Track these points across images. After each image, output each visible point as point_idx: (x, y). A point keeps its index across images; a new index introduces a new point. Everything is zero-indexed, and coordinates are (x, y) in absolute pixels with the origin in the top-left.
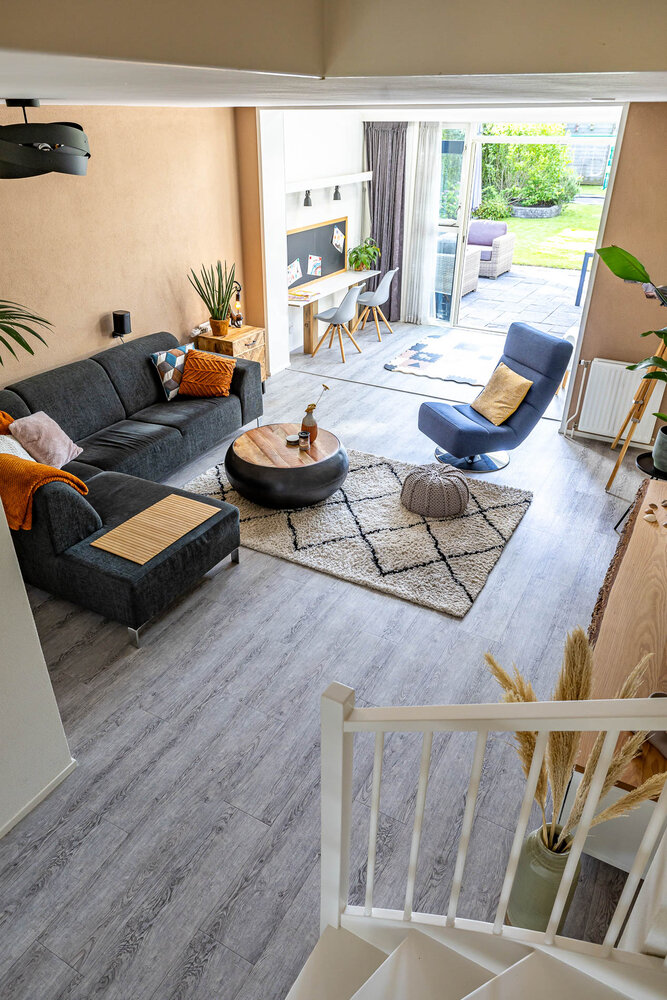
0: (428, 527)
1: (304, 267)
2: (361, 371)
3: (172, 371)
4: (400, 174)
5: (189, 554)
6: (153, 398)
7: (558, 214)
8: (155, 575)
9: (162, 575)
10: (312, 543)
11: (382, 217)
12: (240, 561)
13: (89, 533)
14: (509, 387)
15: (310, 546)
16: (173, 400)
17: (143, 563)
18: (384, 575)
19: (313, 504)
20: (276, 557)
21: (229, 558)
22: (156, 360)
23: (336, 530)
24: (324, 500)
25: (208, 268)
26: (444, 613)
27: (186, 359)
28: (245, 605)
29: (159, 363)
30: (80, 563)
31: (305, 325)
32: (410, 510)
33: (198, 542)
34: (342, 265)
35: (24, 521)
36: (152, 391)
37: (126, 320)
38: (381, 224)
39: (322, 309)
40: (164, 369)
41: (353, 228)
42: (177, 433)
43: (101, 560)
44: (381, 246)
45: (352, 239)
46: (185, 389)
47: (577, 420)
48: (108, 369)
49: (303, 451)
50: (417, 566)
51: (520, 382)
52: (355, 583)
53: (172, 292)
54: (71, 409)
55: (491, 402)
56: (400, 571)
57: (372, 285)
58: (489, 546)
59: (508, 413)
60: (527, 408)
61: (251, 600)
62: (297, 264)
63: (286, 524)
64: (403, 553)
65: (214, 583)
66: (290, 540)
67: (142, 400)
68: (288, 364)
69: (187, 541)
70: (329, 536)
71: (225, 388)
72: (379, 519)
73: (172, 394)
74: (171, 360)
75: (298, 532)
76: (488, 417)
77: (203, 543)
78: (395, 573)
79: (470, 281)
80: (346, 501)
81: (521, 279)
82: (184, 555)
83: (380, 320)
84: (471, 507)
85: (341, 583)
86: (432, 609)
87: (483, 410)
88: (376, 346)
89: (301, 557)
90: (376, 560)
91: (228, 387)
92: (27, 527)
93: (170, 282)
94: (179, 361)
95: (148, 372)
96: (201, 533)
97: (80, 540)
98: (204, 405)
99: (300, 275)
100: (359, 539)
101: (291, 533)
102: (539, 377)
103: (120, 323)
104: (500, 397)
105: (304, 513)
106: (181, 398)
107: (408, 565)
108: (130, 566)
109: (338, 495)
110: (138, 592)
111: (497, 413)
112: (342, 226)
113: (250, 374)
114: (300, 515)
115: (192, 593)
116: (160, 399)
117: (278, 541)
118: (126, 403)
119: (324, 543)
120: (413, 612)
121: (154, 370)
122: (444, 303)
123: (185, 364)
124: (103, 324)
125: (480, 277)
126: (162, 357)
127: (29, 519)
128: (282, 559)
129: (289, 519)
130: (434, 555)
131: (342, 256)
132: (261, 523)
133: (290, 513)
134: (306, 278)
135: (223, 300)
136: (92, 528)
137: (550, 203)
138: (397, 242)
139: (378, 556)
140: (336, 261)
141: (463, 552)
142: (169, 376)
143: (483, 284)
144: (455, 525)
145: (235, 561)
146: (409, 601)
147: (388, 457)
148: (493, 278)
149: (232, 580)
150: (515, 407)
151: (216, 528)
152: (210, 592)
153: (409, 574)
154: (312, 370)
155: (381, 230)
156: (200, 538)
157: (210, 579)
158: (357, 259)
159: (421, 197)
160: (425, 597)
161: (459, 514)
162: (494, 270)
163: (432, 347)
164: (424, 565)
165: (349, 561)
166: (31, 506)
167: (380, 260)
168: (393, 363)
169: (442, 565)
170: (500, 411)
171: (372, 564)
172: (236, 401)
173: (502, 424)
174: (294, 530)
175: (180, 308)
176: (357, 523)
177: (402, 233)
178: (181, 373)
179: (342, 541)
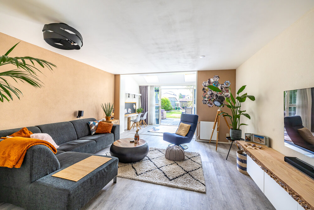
0: (177, 164)
1: (128, 111)
2: (143, 132)
3: (94, 126)
4: (147, 95)
5: (99, 176)
6: (87, 134)
8: (82, 187)
9: (85, 187)
10: (142, 172)
11: (143, 103)
12: (117, 182)
13: (53, 171)
14: (185, 127)
15: (142, 173)
16: (93, 135)
17: (77, 181)
18: (171, 180)
19: (140, 160)
20: (131, 179)
21: (112, 181)
22: (89, 123)
23: (149, 168)
24: (142, 159)
25: (106, 104)
26: (199, 192)
27: (99, 124)
28: (121, 200)
29: (90, 124)
30: (44, 185)
31: (128, 123)
32: (169, 160)
33: (103, 171)
34: (135, 112)
35: (17, 163)
36: (87, 132)
37: (82, 113)
38: (143, 104)
39: (131, 119)
40: (92, 126)
41: (137, 104)
42: (95, 141)
43: (55, 182)
44: (143, 109)
45: (137, 107)
46: (97, 131)
47: (199, 137)
48: (74, 124)
49: (136, 143)
50: (180, 176)
51: (187, 126)
52: (162, 185)
53: (96, 109)
54: (58, 134)
55: (181, 131)
56: (176, 178)
57: (142, 116)
58: (198, 168)
59: (186, 133)
60: (191, 131)
61: (123, 198)
62: (126, 109)
63: (132, 167)
64: (174, 172)
65: (107, 193)
66: (134, 173)
67: (83, 134)
68: (124, 131)
69: (99, 170)
70: (147, 170)
71: (110, 131)
72: (161, 163)
73: (93, 133)
74: (94, 124)
75: (136, 169)
76: (181, 135)
77: (105, 171)
78: (174, 179)
80: (149, 159)
82: (97, 176)
83: (145, 124)
84: (186, 158)
85: (157, 186)
86: (193, 191)
87: (179, 133)
88: (144, 128)
89: (140, 177)
90: (166, 176)
91: (111, 131)
92: (18, 166)
93: (96, 107)
94: (97, 124)
95: (87, 126)
96: (104, 167)
97: (47, 174)
98: (104, 135)
99: (126, 112)
100: (158, 169)
101: (134, 170)
102: (192, 124)
103: (80, 114)
104: (183, 130)
105: (137, 163)
106: (96, 134)
107: (177, 176)
108: (70, 183)
109: (146, 158)
110: (72, 196)
111: (183, 134)
112: (135, 104)
113: (117, 127)
114: (136, 164)
115: (97, 198)
116: (90, 134)
117: (130, 173)
118: (78, 135)
119: (146, 172)
120: (187, 193)
121: (89, 126)
122: (158, 121)
123: (98, 125)
124: (75, 114)
126: (92, 123)
127: (21, 161)
128: (133, 179)
129: (132, 166)
130: (184, 172)
131: (135, 110)
132: (123, 168)
133: (132, 164)
134: (128, 113)
135: (110, 112)
136: (54, 168)
138: (147, 108)
139: (166, 174)
140: (134, 111)
141: (192, 170)
142: (93, 128)
144: (184, 162)
145: (115, 182)
146: (184, 189)
147: (157, 148)
149: (114, 190)
150: (188, 131)
151: (110, 165)
152: (105, 197)
153: (179, 179)
154: (130, 132)
155: (143, 105)
156: (104, 169)
157: (105, 191)
158: (139, 111)
159: (151, 99)
160: (188, 186)
161: (183, 160)
163: (157, 128)
164: (182, 175)
165: (156, 177)
166: (24, 155)
167: (143, 111)
168: (149, 130)
169: (187, 175)
170: (184, 133)
171: (165, 177)
172: (113, 134)
173: (186, 136)
174: (135, 169)
175: (98, 114)
176: (155, 165)
177: (148, 106)
178: (97, 128)
179: (152, 171)
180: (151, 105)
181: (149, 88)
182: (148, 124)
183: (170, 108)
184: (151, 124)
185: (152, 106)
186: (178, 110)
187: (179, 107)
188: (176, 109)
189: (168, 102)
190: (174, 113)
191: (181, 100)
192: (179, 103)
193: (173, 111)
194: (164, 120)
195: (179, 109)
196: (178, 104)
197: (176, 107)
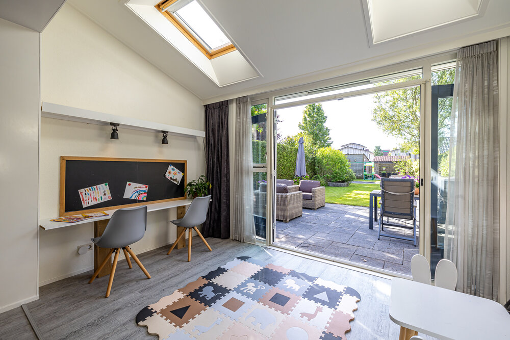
4: (224, 132)
7: (347, 186)
38: (213, 166)
62: (104, 188)
79: (296, 210)
81: (331, 211)
112: (180, 165)
125: (303, 208)
131: (180, 187)
137: (343, 182)
138: (224, 179)
143: (305, 213)
148: (314, 209)
155: (213, 171)
162: (315, 205)
180: (240, 171)
181: (233, 109)
182: (231, 237)
183: (346, 177)
184: (240, 241)
185: (242, 174)
186: (369, 180)
187: (373, 173)
188: (366, 178)
189: (342, 163)
190: (357, 188)
191: (380, 158)
192: (372, 164)
193: (354, 183)
194: (314, 213)
195: (372, 177)
196: (370, 168)
197: (365, 173)
